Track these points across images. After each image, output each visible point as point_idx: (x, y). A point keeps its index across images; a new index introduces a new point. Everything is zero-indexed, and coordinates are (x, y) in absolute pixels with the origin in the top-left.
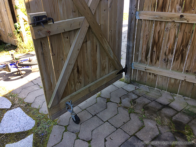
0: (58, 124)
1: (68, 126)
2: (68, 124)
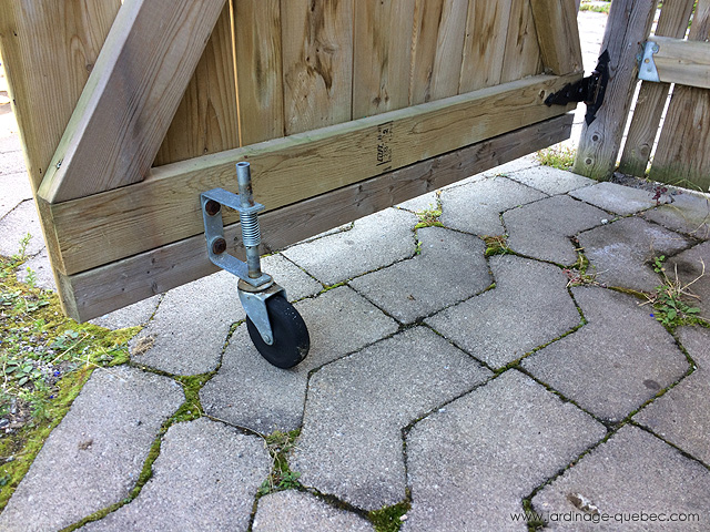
0: (136, 360)
1: (209, 376)
2: (214, 362)
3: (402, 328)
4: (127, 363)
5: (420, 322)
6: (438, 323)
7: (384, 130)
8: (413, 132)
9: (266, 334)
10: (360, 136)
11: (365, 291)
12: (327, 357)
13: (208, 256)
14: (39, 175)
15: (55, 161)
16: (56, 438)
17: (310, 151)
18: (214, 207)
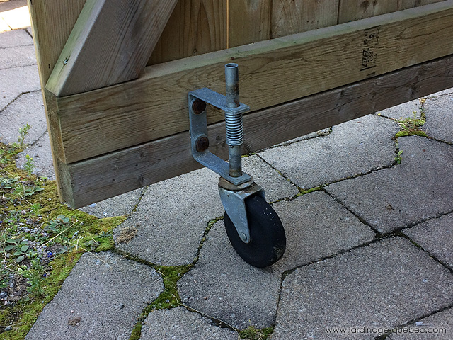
3: (379, 237)
4: (112, 250)
5: (398, 232)
6: (418, 234)
7: (370, 34)
8: (401, 37)
9: (244, 232)
10: (346, 41)
11: (341, 197)
12: (301, 260)
13: (191, 153)
14: (48, 69)
15: (62, 58)
16: (48, 313)
17: (295, 54)
18: (200, 106)
